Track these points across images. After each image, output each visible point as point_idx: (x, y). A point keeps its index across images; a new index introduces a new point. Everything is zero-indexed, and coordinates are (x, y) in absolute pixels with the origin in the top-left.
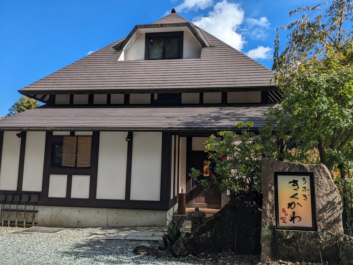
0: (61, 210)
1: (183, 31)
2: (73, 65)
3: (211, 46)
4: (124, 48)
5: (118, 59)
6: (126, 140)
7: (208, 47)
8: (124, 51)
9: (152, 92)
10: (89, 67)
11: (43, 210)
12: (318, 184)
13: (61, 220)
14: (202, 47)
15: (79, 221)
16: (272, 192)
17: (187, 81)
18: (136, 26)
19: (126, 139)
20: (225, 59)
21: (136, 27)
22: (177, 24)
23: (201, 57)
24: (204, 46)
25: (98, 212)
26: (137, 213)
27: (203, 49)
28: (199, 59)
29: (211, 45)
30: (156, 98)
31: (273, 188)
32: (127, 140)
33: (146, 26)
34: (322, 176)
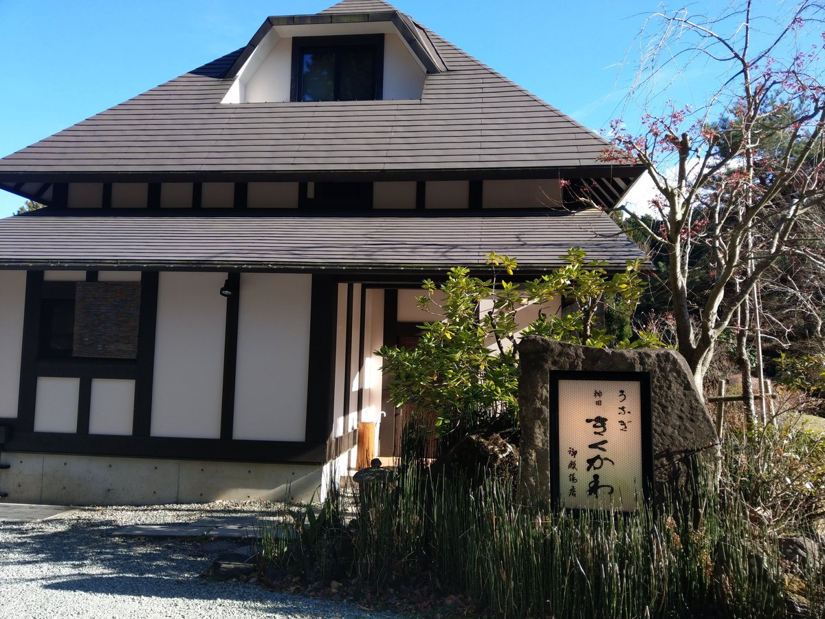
0: (65, 464)
1: (383, 34)
2: (113, 112)
3: (448, 70)
4: (240, 73)
5: (221, 99)
6: (221, 293)
7: (441, 73)
8: (240, 80)
9: (301, 178)
10: (151, 117)
11: (21, 462)
12: (659, 404)
13: (64, 488)
14: (428, 72)
15: (109, 490)
16: (544, 421)
17: (384, 153)
18: (269, 20)
19: (222, 289)
20: (480, 100)
21: (270, 22)
22: (368, 15)
23: (423, 96)
24: (432, 69)
25: (156, 468)
26: (250, 472)
27: (430, 77)
28: (418, 101)
29: (450, 68)
30: (311, 193)
31: (547, 412)
32: (223, 292)
33: (292, 20)
34: (670, 382)
